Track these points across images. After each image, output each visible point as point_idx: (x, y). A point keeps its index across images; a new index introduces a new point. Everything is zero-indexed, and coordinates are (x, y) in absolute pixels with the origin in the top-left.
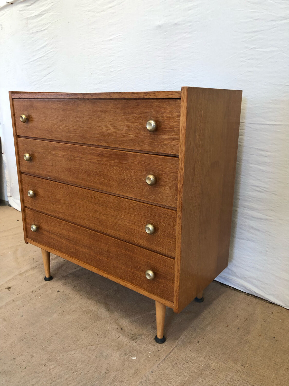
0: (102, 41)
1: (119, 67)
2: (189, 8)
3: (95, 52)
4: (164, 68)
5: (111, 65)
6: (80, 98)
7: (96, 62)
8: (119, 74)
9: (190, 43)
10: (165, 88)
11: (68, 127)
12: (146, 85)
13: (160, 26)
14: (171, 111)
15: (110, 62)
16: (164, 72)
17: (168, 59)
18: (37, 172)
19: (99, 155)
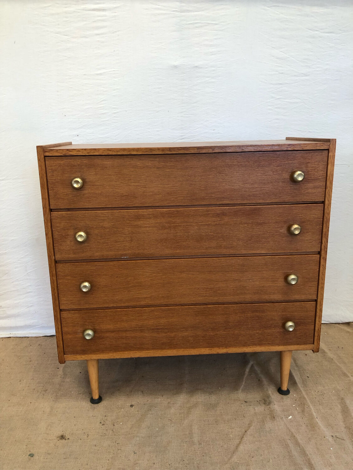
0: (85, 75)
1: (114, 108)
2: (211, 52)
3: (72, 88)
4: (182, 113)
5: (101, 106)
7: (73, 100)
8: (114, 117)
10: (184, 134)
12: (158, 131)
13: (176, 67)
15: (100, 102)
16: (182, 117)
17: (187, 103)
19: (218, 215)
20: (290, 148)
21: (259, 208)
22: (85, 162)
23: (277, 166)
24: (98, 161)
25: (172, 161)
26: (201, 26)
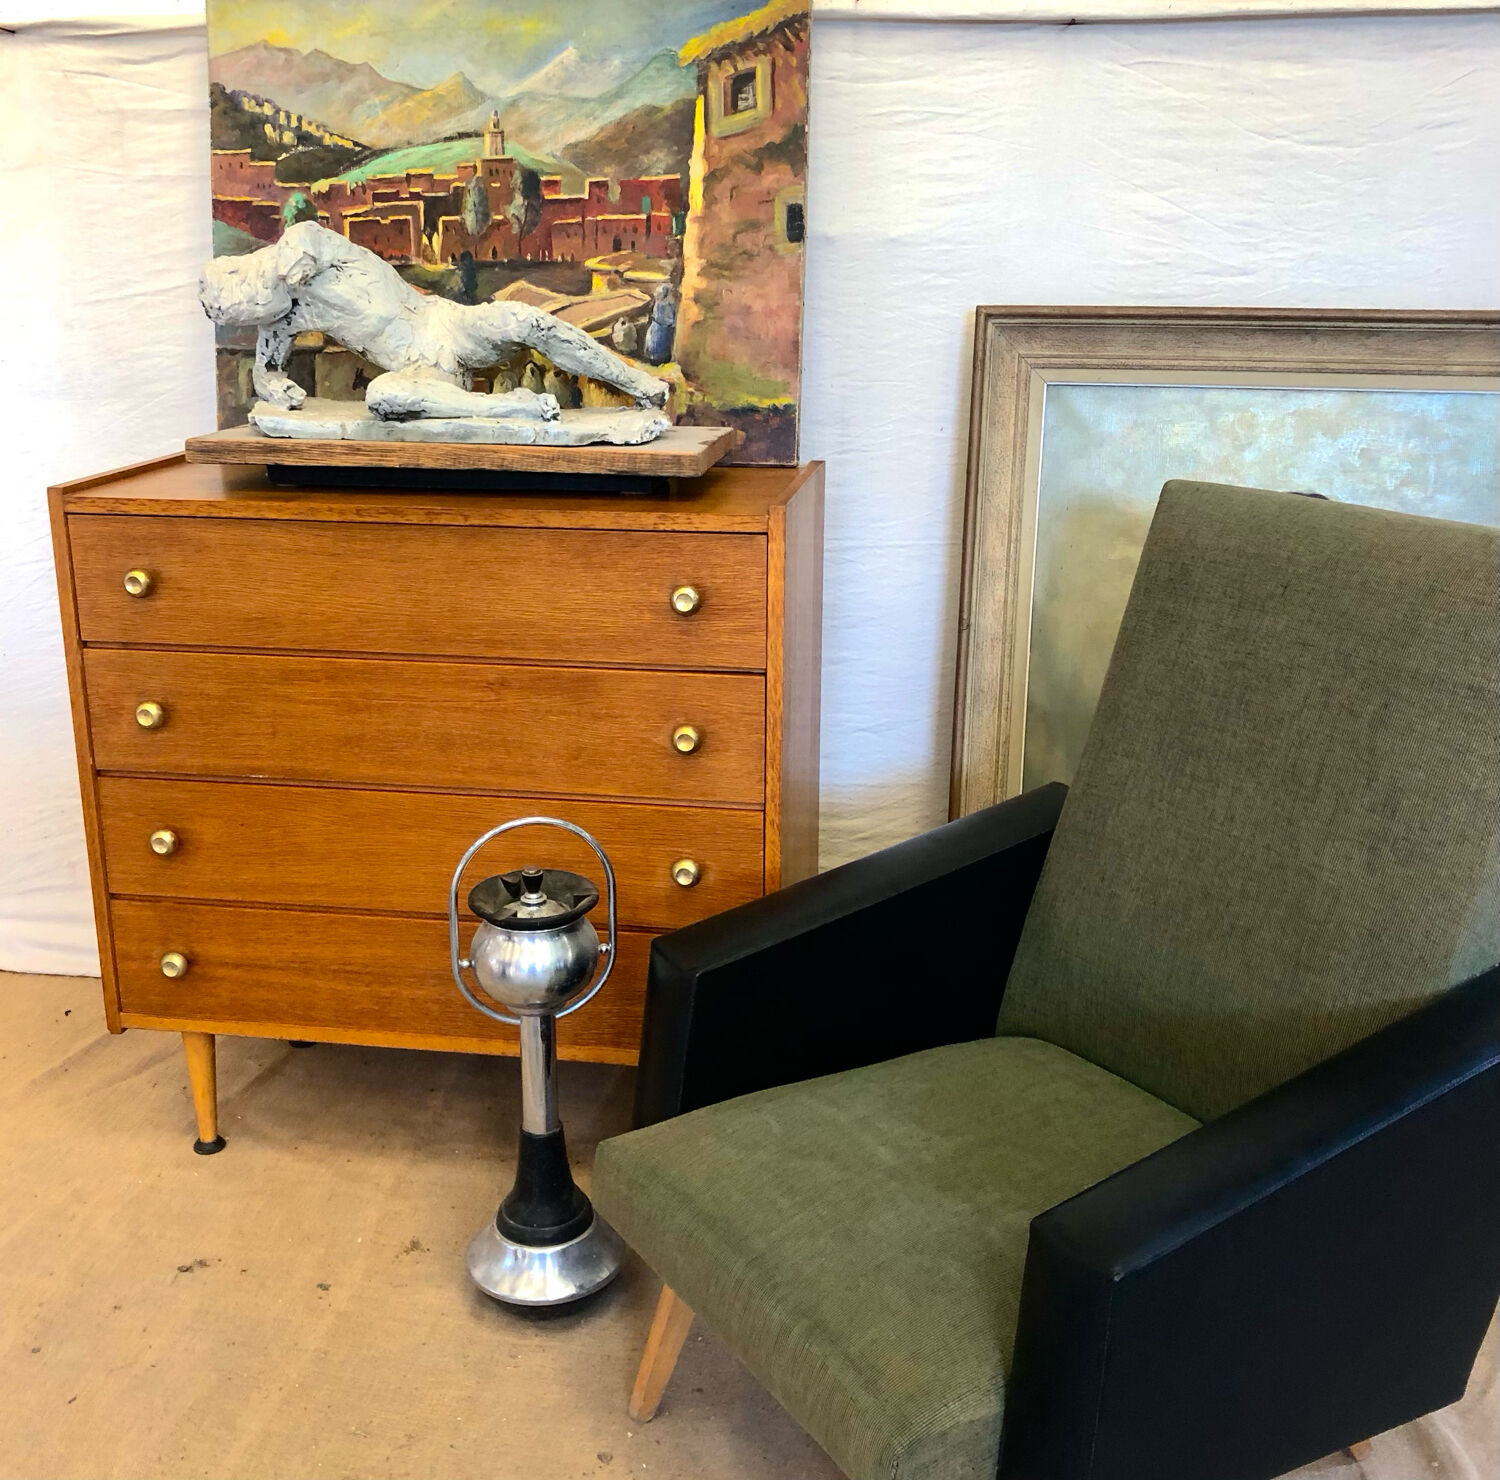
11: (355, 607)
19: (490, 685)
20: (664, 524)
21: (596, 676)
22: (158, 530)
23: (637, 570)
24: (189, 531)
25: (366, 540)
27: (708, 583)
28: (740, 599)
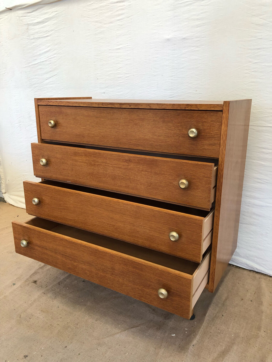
0: (110, 50)
1: (126, 73)
3: (102, 59)
4: (172, 76)
5: (118, 72)
6: (117, 107)
7: (103, 68)
9: (197, 55)
10: (173, 94)
11: (101, 132)
13: (168, 40)
14: (212, 121)
15: (118, 69)
16: (172, 79)
17: (176, 69)
18: (54, 176)
22: (57, 110)
24: (64, 110)
25: (104, 113)
26: (191, 4)
27: (201, 128)
28: (211, 133)
